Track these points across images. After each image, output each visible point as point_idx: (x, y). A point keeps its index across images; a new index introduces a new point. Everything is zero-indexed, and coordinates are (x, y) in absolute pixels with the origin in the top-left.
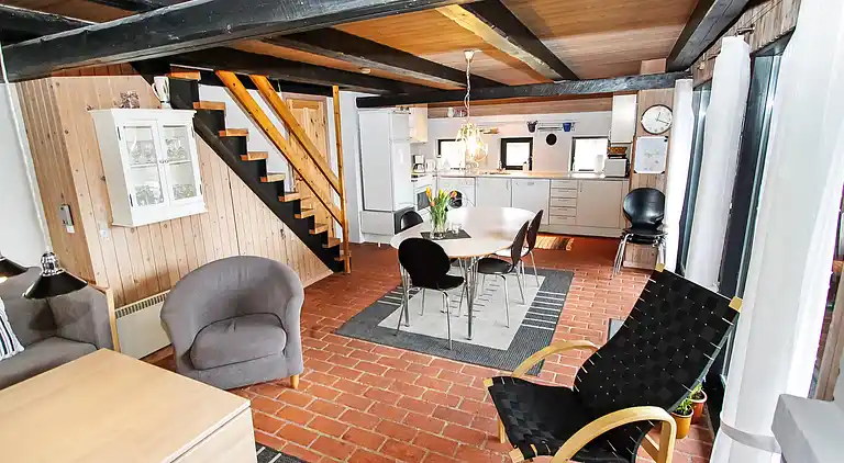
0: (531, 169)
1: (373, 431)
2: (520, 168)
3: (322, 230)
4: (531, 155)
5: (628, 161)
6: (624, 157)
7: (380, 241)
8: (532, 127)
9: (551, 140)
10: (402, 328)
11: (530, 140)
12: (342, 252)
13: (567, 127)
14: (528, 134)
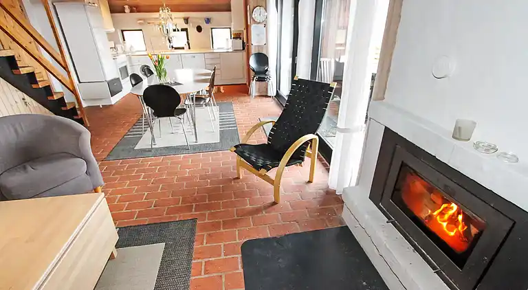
0: (189, 48)
1: (170, 197)
2: (183, 48)
3: (60, 96)
4: (188, 39)
5: (243, 41)
6: (240, 38)
7: (101, 104)
8: (186, 20)
9: (199, 29)
10: (153, 147)
11: (186, 30)
12: (79, 112)
13: (208, 21)
14: (185, 26)
